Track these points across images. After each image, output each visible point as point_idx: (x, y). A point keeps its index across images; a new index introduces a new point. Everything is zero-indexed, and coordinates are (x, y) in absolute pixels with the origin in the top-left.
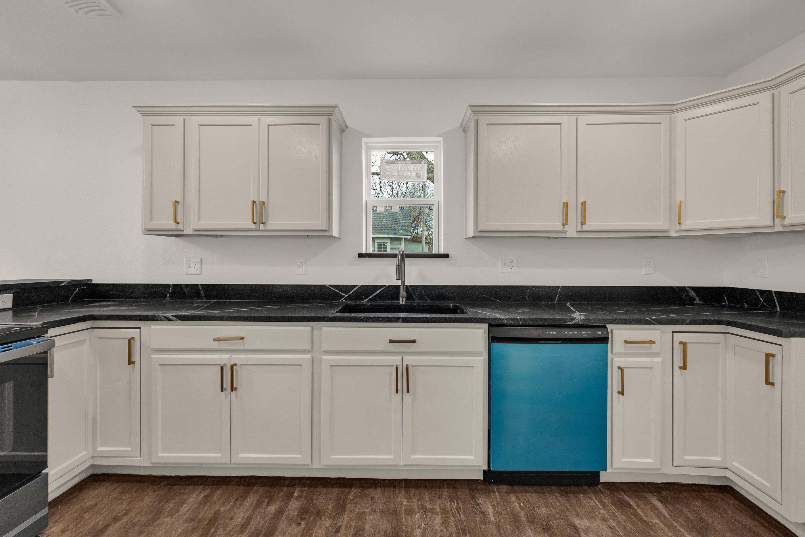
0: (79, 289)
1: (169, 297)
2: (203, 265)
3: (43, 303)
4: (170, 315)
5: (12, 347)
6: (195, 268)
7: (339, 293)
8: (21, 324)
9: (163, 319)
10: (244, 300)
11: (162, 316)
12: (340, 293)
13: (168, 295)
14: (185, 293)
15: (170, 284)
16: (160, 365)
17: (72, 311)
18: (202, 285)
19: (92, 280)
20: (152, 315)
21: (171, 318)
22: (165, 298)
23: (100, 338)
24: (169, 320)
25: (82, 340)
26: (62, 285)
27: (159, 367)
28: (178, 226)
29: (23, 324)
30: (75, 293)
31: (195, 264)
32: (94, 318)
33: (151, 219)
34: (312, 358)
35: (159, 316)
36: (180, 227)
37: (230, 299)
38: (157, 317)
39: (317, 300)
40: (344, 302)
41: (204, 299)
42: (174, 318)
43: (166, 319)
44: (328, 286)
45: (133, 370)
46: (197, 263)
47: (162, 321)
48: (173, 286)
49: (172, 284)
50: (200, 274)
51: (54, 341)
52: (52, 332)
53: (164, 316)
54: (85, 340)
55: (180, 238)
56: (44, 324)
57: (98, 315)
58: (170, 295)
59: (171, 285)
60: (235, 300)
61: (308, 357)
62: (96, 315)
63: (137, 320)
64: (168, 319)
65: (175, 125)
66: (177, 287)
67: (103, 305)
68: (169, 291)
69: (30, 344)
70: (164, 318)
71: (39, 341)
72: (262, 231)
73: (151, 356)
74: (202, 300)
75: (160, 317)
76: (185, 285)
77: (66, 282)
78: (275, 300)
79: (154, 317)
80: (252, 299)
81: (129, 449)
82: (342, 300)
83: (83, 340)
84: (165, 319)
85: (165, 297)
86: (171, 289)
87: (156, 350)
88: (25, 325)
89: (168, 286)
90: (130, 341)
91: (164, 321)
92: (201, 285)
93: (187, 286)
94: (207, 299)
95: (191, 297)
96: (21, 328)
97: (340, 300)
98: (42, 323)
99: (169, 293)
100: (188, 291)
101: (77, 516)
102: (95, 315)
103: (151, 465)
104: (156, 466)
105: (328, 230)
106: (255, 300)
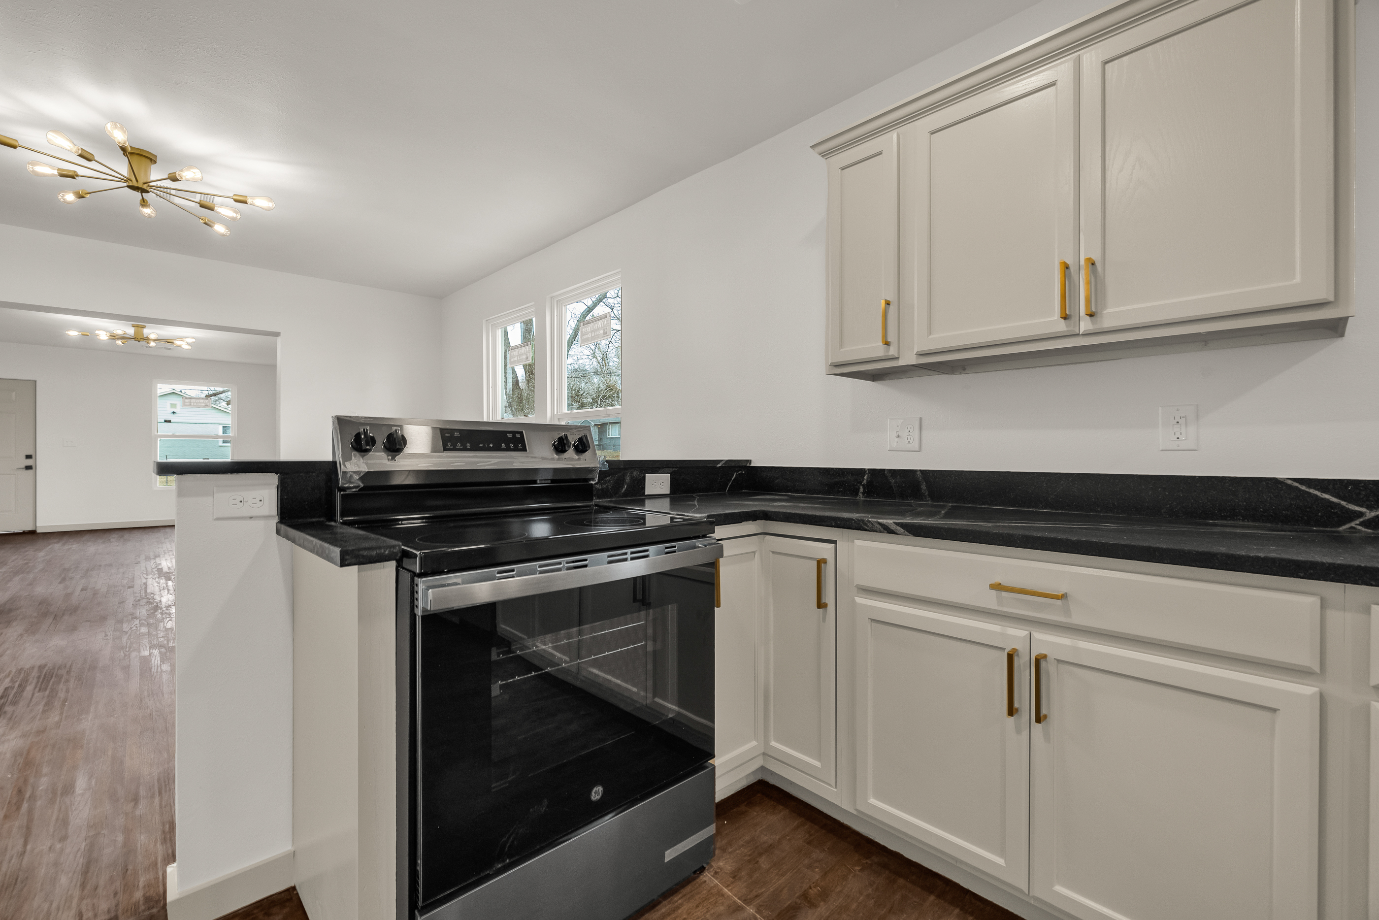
0: (736, 474)
1: (863, 493)
2: (924, 432)
3: (700, 492)
4: (890, 521)
5: (676, 548)
6: (909, 439)
7: (1339, 504)
8: (683, 514)
9: (878, 530)
10: (1018, 507)
11: (876, 522)
12: (1343, 503)
13: (861, 490)
14: (891, 487)
15: (865, 469)
16: (872, 620)
17: (736, 503)
18: (923, 472)
19: (751, 460)
20: (857, 519)
21: (894, 527)
22: (857, 494)
23: (773, 552)
24: (890, 531)
25: (749, 553)
26: (718, 466)
27: (869, 625)
28: (888, 351)
29: (686, 514)
30: (733, 479)
31: (909, 429)
32: (766, 516)
33: (841, 345)
34: (1322, 697)
35: (870, 521)
36: (893, 351)
37: (984, 504)
38: (866, 524)
39: (1243, 520)
40: (1360, 531)
41: (928, 501)
42: (899, 528)
43: (884, 529)
44: (1289, 482)
45: (824, 620)
46: (912, 428)
47: (877, 532)
48: (869, 473)
49: (869, 469)
50: (917, 449)
51: (722, 546)
52: (720, 532)
53: (880, 524)
54: (754, 552)
55: (881, 382)
56: (709, 517)
57: (772, 512)
58: (864, 489)
59: (866, 471)
60: (996, 505)
61: (1308, 690)
62: (769, 511)
63: (832, 526)
64: (888, 530)
65: (881, 154)
66: (876, 473)
67: (770, 499)
68: (862, 482)
69: (695, 547)
70: (880, 527)
71: (706, 543)
72: (1087, 335)
73: (854, 599)
74: (923, 501)
75: (872, 524)
76: (890, 471)
77: (723, 462)
78: (1100, 512)
79: (861, 523)
80: (1037, 507)
81: (817, 764)
82: (1352, 528)
83: (751, 552)
84: (882, 529)
85: (856, 492)
86: (865, 478)
87: (862, 589)
88: (687, 516)
89: (860, 472)
90: (821, 563)
91: (880, 532)
92: (920, 470)
93: (893, 472)
94: (933, 499)
95: (903, 496)
96: (684, 520)
97: (1344, 527)
98: (706, 515)
99: (864, 486)
100: (896, 482)
101: (750, 855)
102: (767, 511)
103: (855, 813)
104: (861, 816)
105: (1332, 299)
106: (1045, 508)
